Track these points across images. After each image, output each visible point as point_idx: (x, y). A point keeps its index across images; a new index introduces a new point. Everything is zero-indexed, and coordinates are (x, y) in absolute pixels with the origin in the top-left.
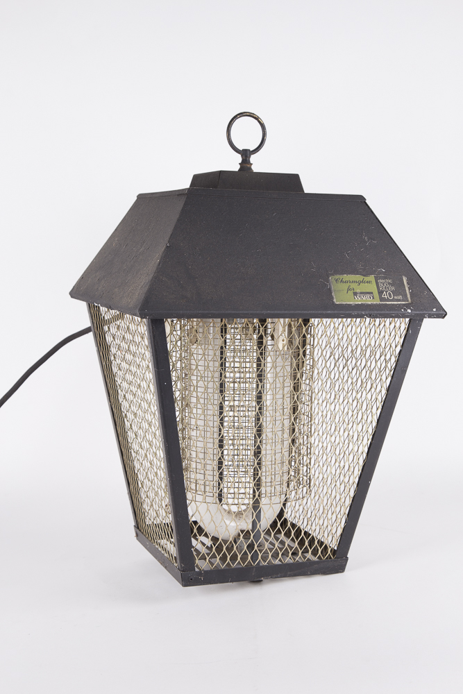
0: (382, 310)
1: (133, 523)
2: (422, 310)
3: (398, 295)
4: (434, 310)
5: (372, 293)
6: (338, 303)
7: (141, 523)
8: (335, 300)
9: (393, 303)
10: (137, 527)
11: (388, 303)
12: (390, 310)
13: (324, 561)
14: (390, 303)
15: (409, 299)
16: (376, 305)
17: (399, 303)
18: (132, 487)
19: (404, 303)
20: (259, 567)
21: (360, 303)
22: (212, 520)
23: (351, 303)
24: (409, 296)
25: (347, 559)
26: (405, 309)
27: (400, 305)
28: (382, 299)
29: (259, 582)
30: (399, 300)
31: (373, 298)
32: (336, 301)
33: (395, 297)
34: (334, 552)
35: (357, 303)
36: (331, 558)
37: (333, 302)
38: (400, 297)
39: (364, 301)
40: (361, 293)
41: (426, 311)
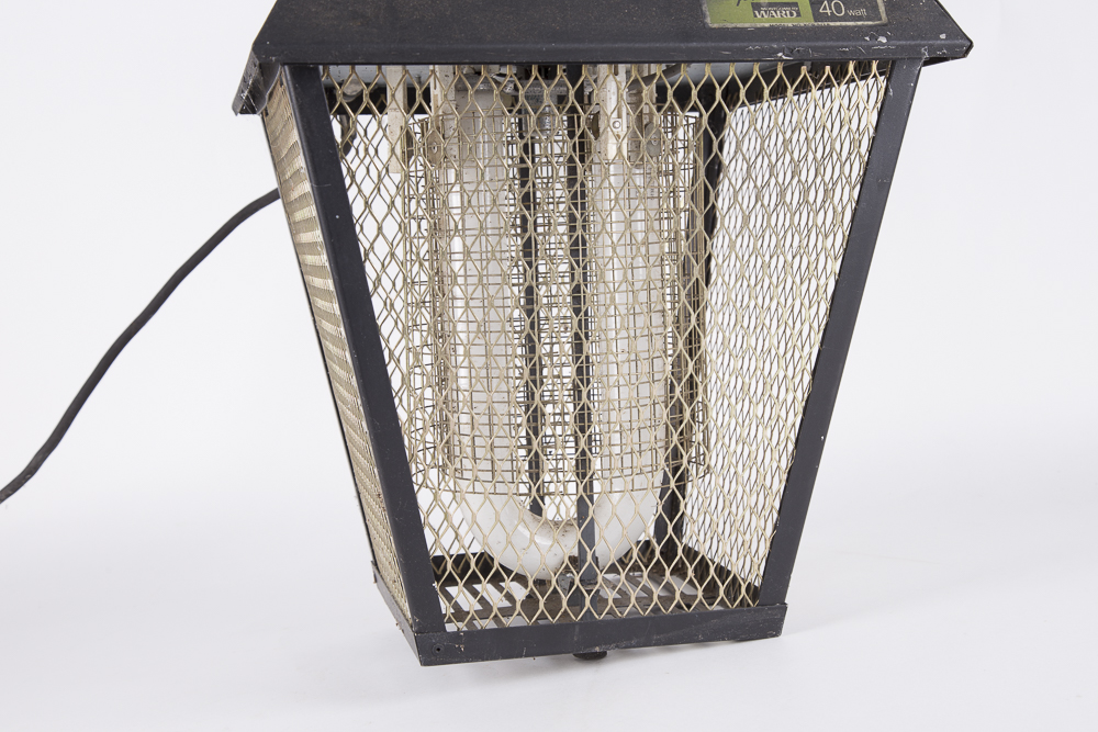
0: (818, 39)
2: (913, 38)
3: (858, 8)
4: (943, 36)
5: (796, 4)
6: (715, 26)
8: (708, 20)
9: (844, 23)
11: (832, 24)
12: (838, 41)
13: (733, 612)
14: (838, 24)
15: (884, 16)
16: (806, 28)
17: (860, 23)
19: (870, 23)
21: (767, 25)
23: (747, 25)
24: (882, 9)
25: (784, 608)
26: (872, 37)
27: (860, 27)
28: (818, 16)
29: (597, 657)
30: (860, 18)
31: (799, 15)
32: (712, 22)
33: (851, 13)
34: (754, 592)
35: (759, 25)
36: (748, 603)
37: (704, 24)
38: (862, 12)
39: (778, 20)
40: (770, 5)
41: (923, 39)
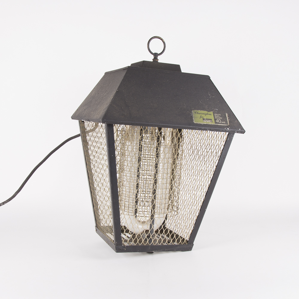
0: (215, 128)
1: (95, 225)
2: (234, 129)
3: (224, 121)
4: (240, 129)
5: (211, 119)
6: (195, 123)
7: (98, 224)
8: (194, 121)
9: (221, 125)
10: (97, 226)
11: (218, 124)
12: (219, 128)
13: (182, 245)
14: (220, 125)
15: (229, 124)
16: (213, 125)
17: (224, 125)
18: (95, 208)
19: (226, 125)
20: (152, 246)
21: (206, 124)
22: (131, 222)
23: (202, 123)
24: (228, 122)
25: (193, 245)
26: (226, 128)
27: (224, 126)
28: (216, 123)
29: (152, 253)
30: (224, 124)
31: (212, 122)
32: (195, 122)
33: (222, 122)
34: (187, 242)
35: (204, 123)
36: (186, 244)
37: (193, 122)
38: (224, 122)
39: (208, 123)
40: (206, 119)
41: (236, 129)
